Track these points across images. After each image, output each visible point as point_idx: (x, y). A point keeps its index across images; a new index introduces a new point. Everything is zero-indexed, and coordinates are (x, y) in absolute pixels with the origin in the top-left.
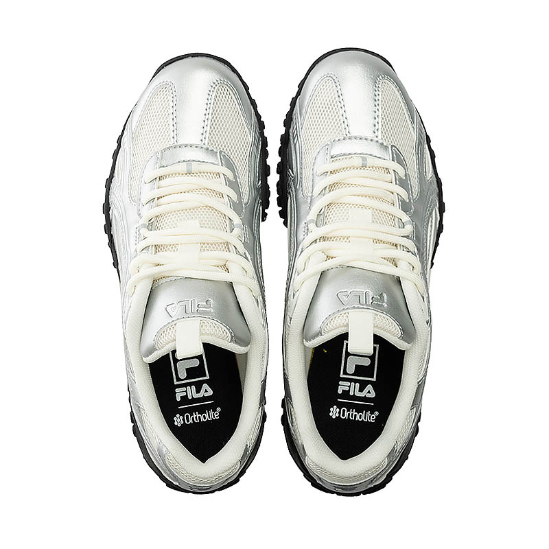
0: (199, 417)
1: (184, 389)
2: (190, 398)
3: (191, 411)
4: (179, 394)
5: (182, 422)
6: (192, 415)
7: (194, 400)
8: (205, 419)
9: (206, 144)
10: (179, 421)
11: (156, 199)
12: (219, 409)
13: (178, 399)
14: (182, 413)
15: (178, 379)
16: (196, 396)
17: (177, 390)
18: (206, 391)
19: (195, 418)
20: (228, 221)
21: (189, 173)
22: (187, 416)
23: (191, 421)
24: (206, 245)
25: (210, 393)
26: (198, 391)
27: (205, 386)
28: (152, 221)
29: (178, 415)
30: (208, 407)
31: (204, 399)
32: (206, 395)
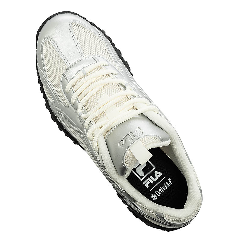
0: (163, 189)
1: (147, 180)
2: (152, 183)
3: (157, 188)
4: (146, 184)
5: (156, 197)
6: (158, 190)
7: (155, 183)
8: (166, 188)
9: (84, 56)
10: (154, 197)
11: (78, 97)
12: (169, 179)
13: (148, 187)
14: (153, 192)
15: (141, 177)
16: (155, 180)
17: (144, 183)
18: (158, 175)
19: (161, 190)
20: (120, 86)
21: (86, 75)
22: (157, 192)
23: (160, 193)
24: (117, 103)
25: (160, 174)
26: (154, 177)
27: (156, 173)
28: (83, 109)
29: (152, 195)
30: (164, 182)
31: (159, 179)
32: (159, 176)
